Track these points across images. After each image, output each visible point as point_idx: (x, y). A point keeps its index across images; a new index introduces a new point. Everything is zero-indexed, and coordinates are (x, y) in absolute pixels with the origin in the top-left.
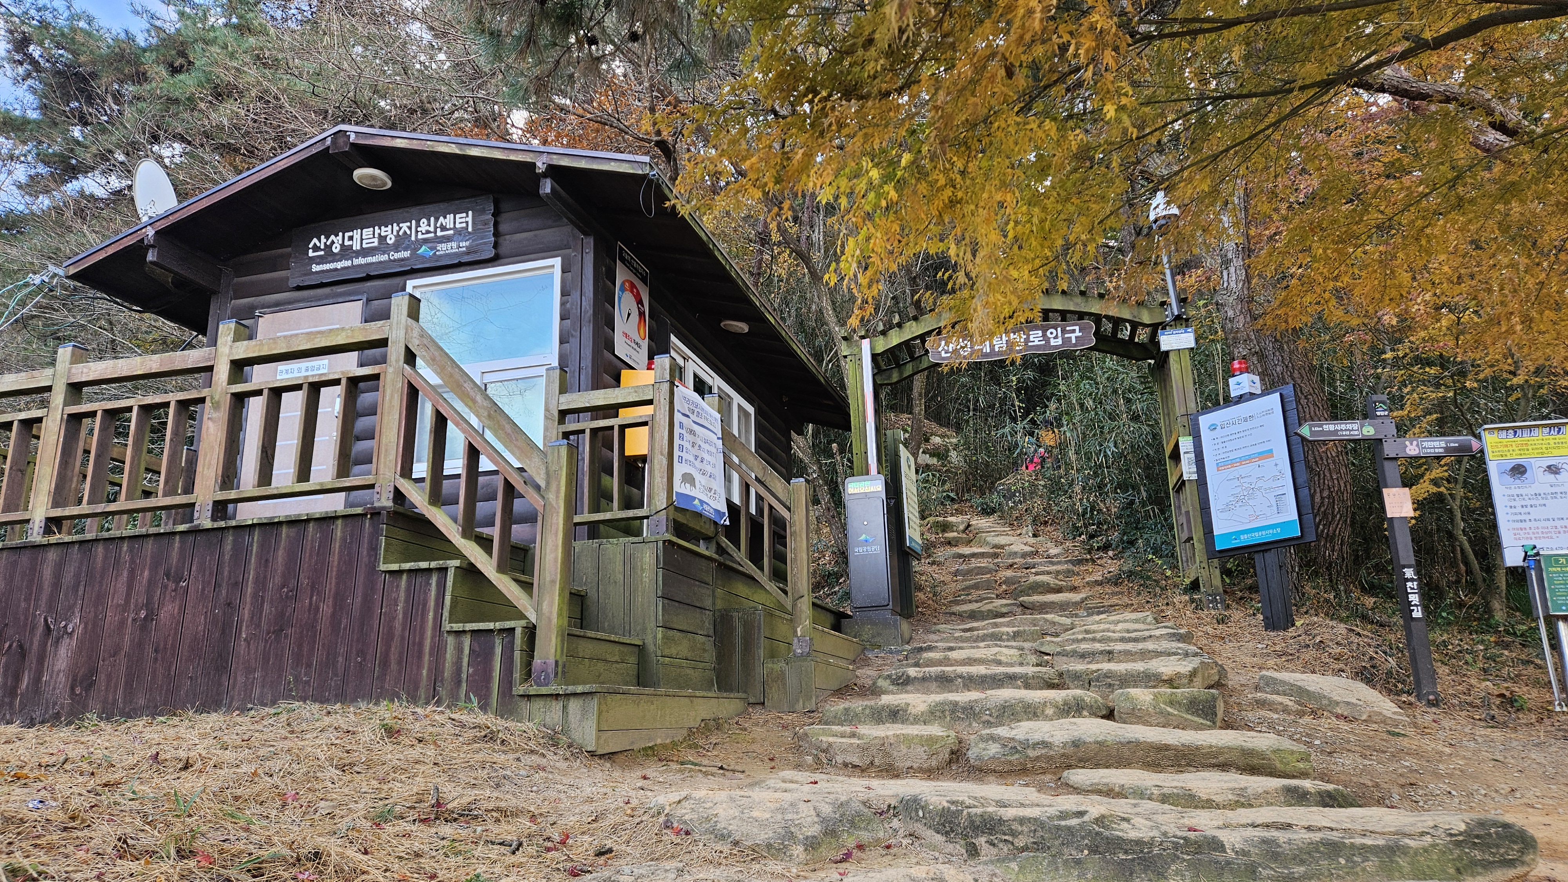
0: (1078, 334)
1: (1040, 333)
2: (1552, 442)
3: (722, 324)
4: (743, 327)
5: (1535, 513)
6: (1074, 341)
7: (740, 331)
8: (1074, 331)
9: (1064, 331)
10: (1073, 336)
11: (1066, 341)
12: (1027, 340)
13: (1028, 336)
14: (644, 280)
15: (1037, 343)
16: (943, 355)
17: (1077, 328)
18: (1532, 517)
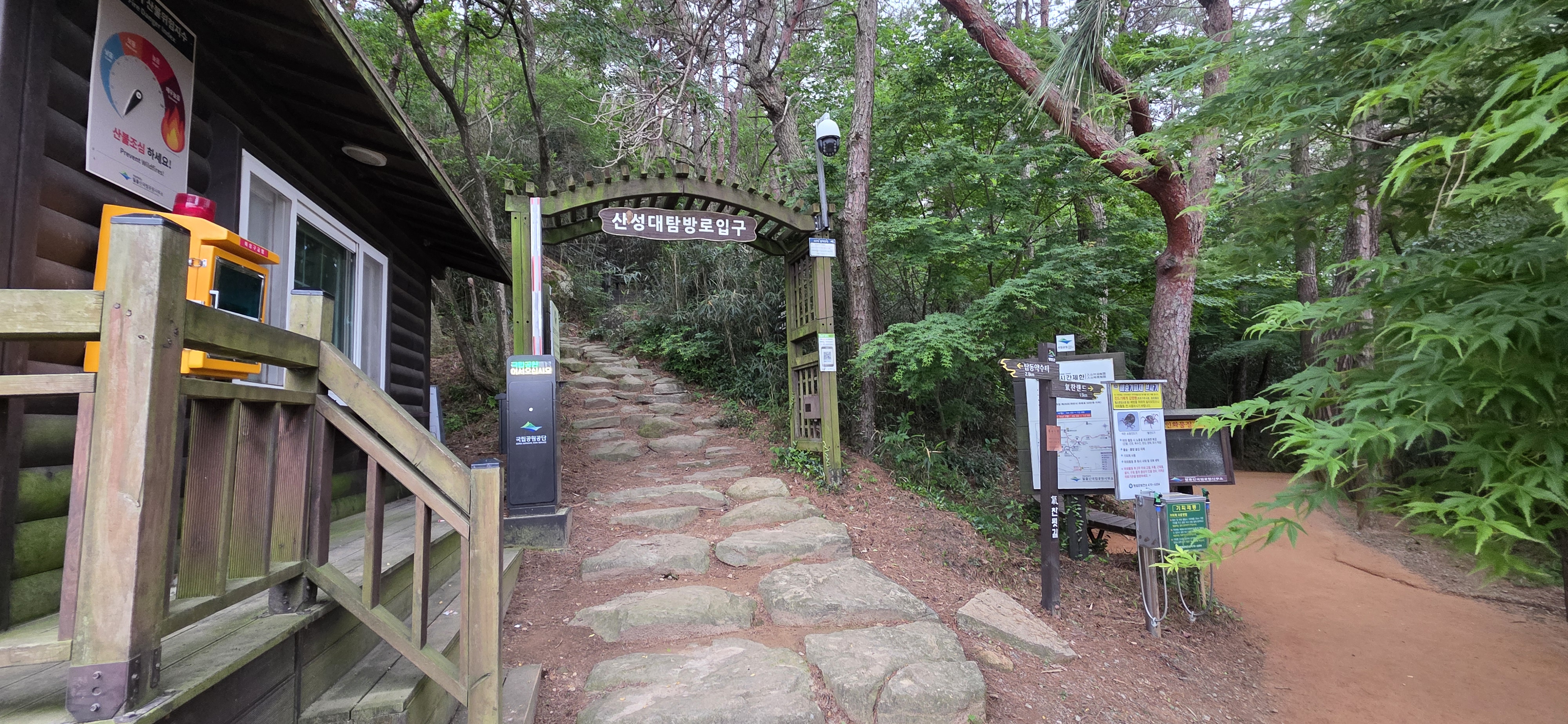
0: (743, 228)
1: (710, 221)
2: (1150, 397)
3: (344, 149)
4: (380, 159)
5: (1140, 455)
6: (739, 234)
7: (373, 163)
8: (740, 225)
9: (731, 224)
10: (739, 229)
11: (733, 233)
12: (698, 227)
13: (699, 222)
14: (184, 48)
15: (706, 230)
16: (617, 227)
17: (742, 222)
18: (1136, 459)
